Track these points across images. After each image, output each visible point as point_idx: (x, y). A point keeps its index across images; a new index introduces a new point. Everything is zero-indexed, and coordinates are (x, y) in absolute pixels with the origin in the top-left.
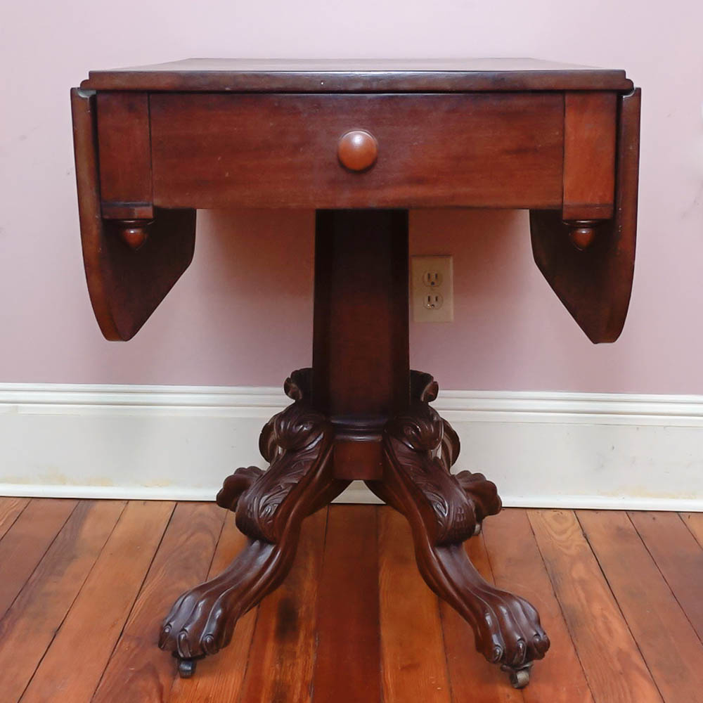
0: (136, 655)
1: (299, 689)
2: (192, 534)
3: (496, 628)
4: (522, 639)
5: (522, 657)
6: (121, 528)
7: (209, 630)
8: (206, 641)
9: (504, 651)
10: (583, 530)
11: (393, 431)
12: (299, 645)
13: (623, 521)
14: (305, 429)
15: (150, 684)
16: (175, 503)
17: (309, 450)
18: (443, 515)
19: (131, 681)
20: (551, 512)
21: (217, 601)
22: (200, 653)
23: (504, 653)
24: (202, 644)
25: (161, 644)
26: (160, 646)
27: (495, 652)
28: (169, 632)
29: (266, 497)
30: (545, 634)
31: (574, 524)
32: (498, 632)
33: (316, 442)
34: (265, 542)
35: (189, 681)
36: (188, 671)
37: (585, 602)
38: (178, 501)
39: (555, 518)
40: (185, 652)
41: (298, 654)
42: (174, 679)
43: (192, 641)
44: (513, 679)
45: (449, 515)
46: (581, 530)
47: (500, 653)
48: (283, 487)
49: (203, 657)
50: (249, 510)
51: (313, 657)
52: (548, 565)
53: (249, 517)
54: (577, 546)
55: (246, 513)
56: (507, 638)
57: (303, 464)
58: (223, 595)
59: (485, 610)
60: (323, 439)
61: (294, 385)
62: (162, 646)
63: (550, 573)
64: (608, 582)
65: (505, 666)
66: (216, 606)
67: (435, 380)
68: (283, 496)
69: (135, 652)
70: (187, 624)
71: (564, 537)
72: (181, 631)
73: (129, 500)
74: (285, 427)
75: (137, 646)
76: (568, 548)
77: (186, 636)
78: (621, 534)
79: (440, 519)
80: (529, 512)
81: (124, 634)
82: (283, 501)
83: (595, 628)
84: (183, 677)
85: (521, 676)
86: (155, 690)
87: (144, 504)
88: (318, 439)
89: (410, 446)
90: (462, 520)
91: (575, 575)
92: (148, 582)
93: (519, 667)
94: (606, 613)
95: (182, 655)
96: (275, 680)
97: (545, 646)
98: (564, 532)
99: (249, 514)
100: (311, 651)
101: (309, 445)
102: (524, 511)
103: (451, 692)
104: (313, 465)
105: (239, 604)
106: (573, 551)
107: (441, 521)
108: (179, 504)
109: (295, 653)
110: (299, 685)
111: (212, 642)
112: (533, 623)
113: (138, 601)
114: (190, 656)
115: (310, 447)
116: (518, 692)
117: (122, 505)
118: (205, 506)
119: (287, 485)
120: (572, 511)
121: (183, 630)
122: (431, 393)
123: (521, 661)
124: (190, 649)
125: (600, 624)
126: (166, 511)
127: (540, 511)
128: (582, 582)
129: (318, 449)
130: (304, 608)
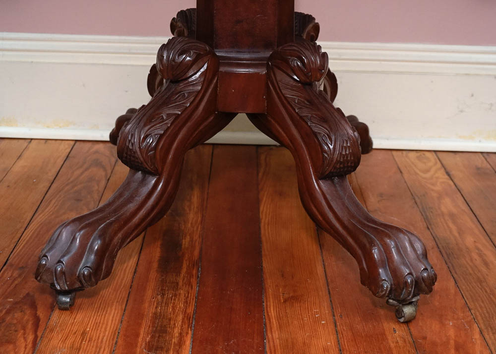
0: (17, 285)
1: (180, 323)
2: (86, 170)
3: (382, 261)
4: (410, 274)
5: (411, 291)
6: (21, 163)
7: (86, 262)
8: (84, 274)
9: (391, 285)
10: (445, 169)
11: (278, 62)
12: (182, 276)
13: (480, 161)
14: (188, 58)
15: (27, 316)
16: (74, 142)
17: (193, 81)
18: (329, 147)
19: (8, 312)
20: (414, 153)
21: (96, 232)
22: (77, 285)
23: (391, 288)
24: (79, 277)
25: (37, 275)
26: (36, 278)
27: (382, 286)
28: (45, 265)
29: (149, 127)
30: (432, 268)
31: (436, 163)
32: (386, 267)
33: (199, 73)
34: (147, 173)
35: (68, 312)
36: (67, 303)
37: (457, 234)
38: (76, 141)
39: (418, 158)
40: (61, 285)
41: (181, 284)
42: (52, 311)
43: (69, 273)
44: (399, 313)
45: (334, 148)
46: (443, 169)
47: (387, 287)
48: (165, 117)
49: (81, 288)
50: (130, 141)
51: (196, 288)
52: (417, 199)
53: (131, 147)
54: (443, 182)
55: (127, 144)
56: (395, 273)
57: (186, 95)
58: (102, 226)
59: (372, 243)
60: (206, 70)
61: (179, 24)
62: (39, 278)
63: (420, 207)
64: (475, 216)
65: (391, 301)
66: (95, 238)
67: (316, 21)
68: (165, 127)
69: (16, 282)
70: (63, 256)
71: (428, 175)
72: (57, 264)
73: (32, 139)
74: (168, 57)
75: (20, 275)
76: (433, 185)
77: (62, 268)
78: (479, 173)
79: (326, 152)
80: (394, 153)
81: (8, 262)
82: (166, 131)
83: (471, 260)
84: (62, 309)
85: (408, 310)
86: (30, 323)
87: (45, 143)
88: (202, 70)
89: (295, 77)
90: (347, 152)
91: (443, 209)
92: (40, 212)
93: (406, 302)
94: (480, 246)
95: (58, 288)
96: (155, 314)
97: (433, 279)
98: (428, 171)
99: (130, 144)
100: (194, 281)
101: (193, 75)
102: (390, 152)
103: (336, 326)
104: (196, 97)
105: (120, 235)
106: (438, 188)
107: (327, 154)
108: (78, 143)
109: (177, 284)
110: (180, 317)
111: (90, 274)
112: (421, 257)
113: (26, 231)
114: (67, 288)
115: (194, 78)
116: (404, 327)
117: (25, 144)
118: (101, 146)
119: (169, 115)
120: (434, 153)
121: (60, 261)
122: (313, 34)
123: (409, 296)
124: (66, 282)
125: (475, 256)
126: (65, 149)
127: (404, 152)
128: (452, 216)
129: (202, 79)
130: (188, 238)
